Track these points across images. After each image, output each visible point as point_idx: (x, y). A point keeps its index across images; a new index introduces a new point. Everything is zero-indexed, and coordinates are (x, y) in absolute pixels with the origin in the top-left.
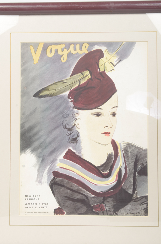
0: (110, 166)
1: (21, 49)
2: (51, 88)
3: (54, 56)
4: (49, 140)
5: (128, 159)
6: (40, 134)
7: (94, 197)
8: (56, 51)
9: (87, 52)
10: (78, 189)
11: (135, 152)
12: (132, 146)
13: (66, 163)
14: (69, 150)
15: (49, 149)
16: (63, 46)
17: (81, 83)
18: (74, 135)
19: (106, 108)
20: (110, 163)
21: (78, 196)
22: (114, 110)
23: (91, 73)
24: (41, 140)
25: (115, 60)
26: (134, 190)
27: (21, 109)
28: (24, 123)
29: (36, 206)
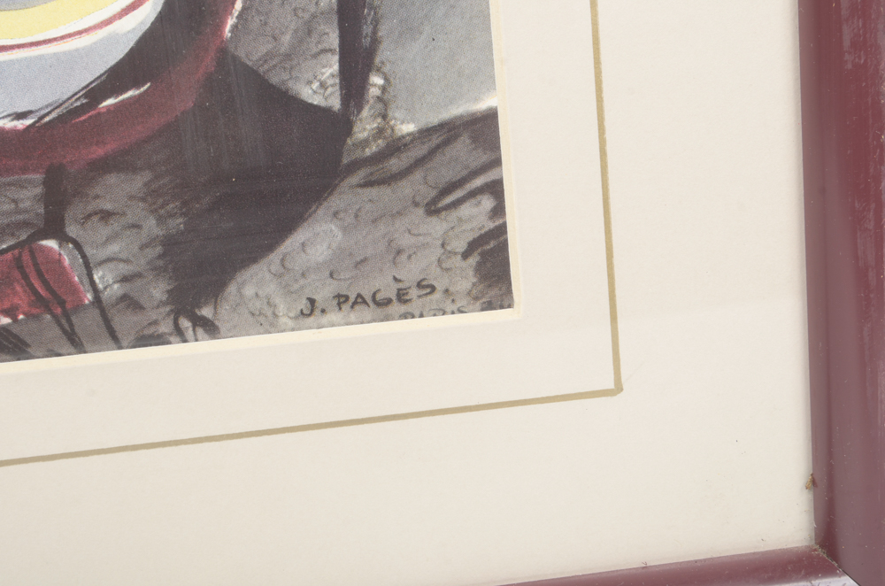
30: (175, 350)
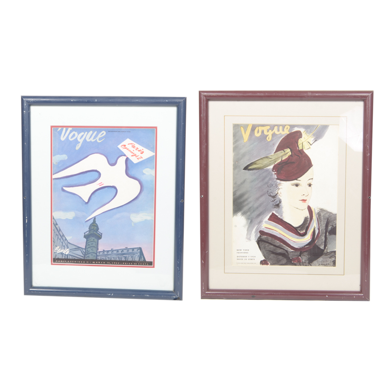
0: (306, 227)
1: (233, 130)
2: (258, 162)
3: (261, 136)
4: (256, 205)
5: (321, 222)
6: (249, 200)
7: (292, 252)
8: (263, 132)
9: (288, 133)
10: (280, 245)
11: (327, 216)
12: (325, 211)
13: (270, 224)
14: (273, 213)
15: (256, 213)
16: (269, 127)
17: (283, 159)
18: (277, 202)
19: (304, 179)
20: (306, 225)
21: (280, 251)
22: (310, 181)
23: (291, 151)
24: (250, 205)
25: (311, 140)
26: (325, 246)
27: (233, 180)
28: (236, 191)
29: (246, 258)
30: (308, 267)
